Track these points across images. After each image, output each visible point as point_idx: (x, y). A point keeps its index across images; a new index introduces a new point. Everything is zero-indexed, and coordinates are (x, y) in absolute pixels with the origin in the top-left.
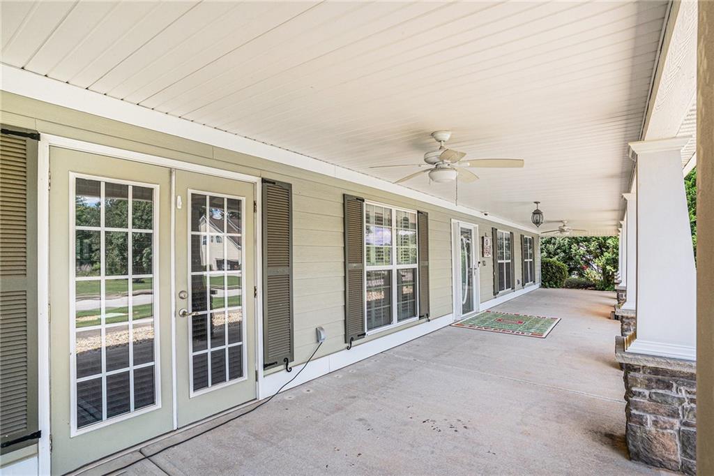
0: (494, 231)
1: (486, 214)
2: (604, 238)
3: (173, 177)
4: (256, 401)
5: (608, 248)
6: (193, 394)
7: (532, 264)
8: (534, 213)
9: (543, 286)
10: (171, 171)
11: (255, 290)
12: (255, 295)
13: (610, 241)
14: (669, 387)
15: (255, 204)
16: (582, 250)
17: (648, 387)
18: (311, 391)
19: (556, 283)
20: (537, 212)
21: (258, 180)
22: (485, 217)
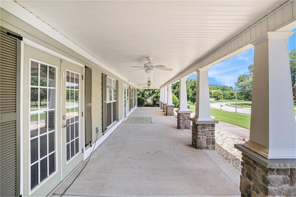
0: (130, 87)
1: (129, 81)
2: (154, 90)
3: (62, 63)
4: (83, 162)
5: (155, 93)
6: (67, 163)
7: (136, 98)
8: (148, 82)
9: (138, 106)
10: (61, 60)
11: (83, 113)
12: (82, 115)
13: (156, 91)
14: (205, 128)
15: (83, 76)
16: (148, 93)
17: (201, 129)
18: (100, 153)
19: (142, 105)
20: (149, 82)
21: (84, 66)
22: (128, 82)
